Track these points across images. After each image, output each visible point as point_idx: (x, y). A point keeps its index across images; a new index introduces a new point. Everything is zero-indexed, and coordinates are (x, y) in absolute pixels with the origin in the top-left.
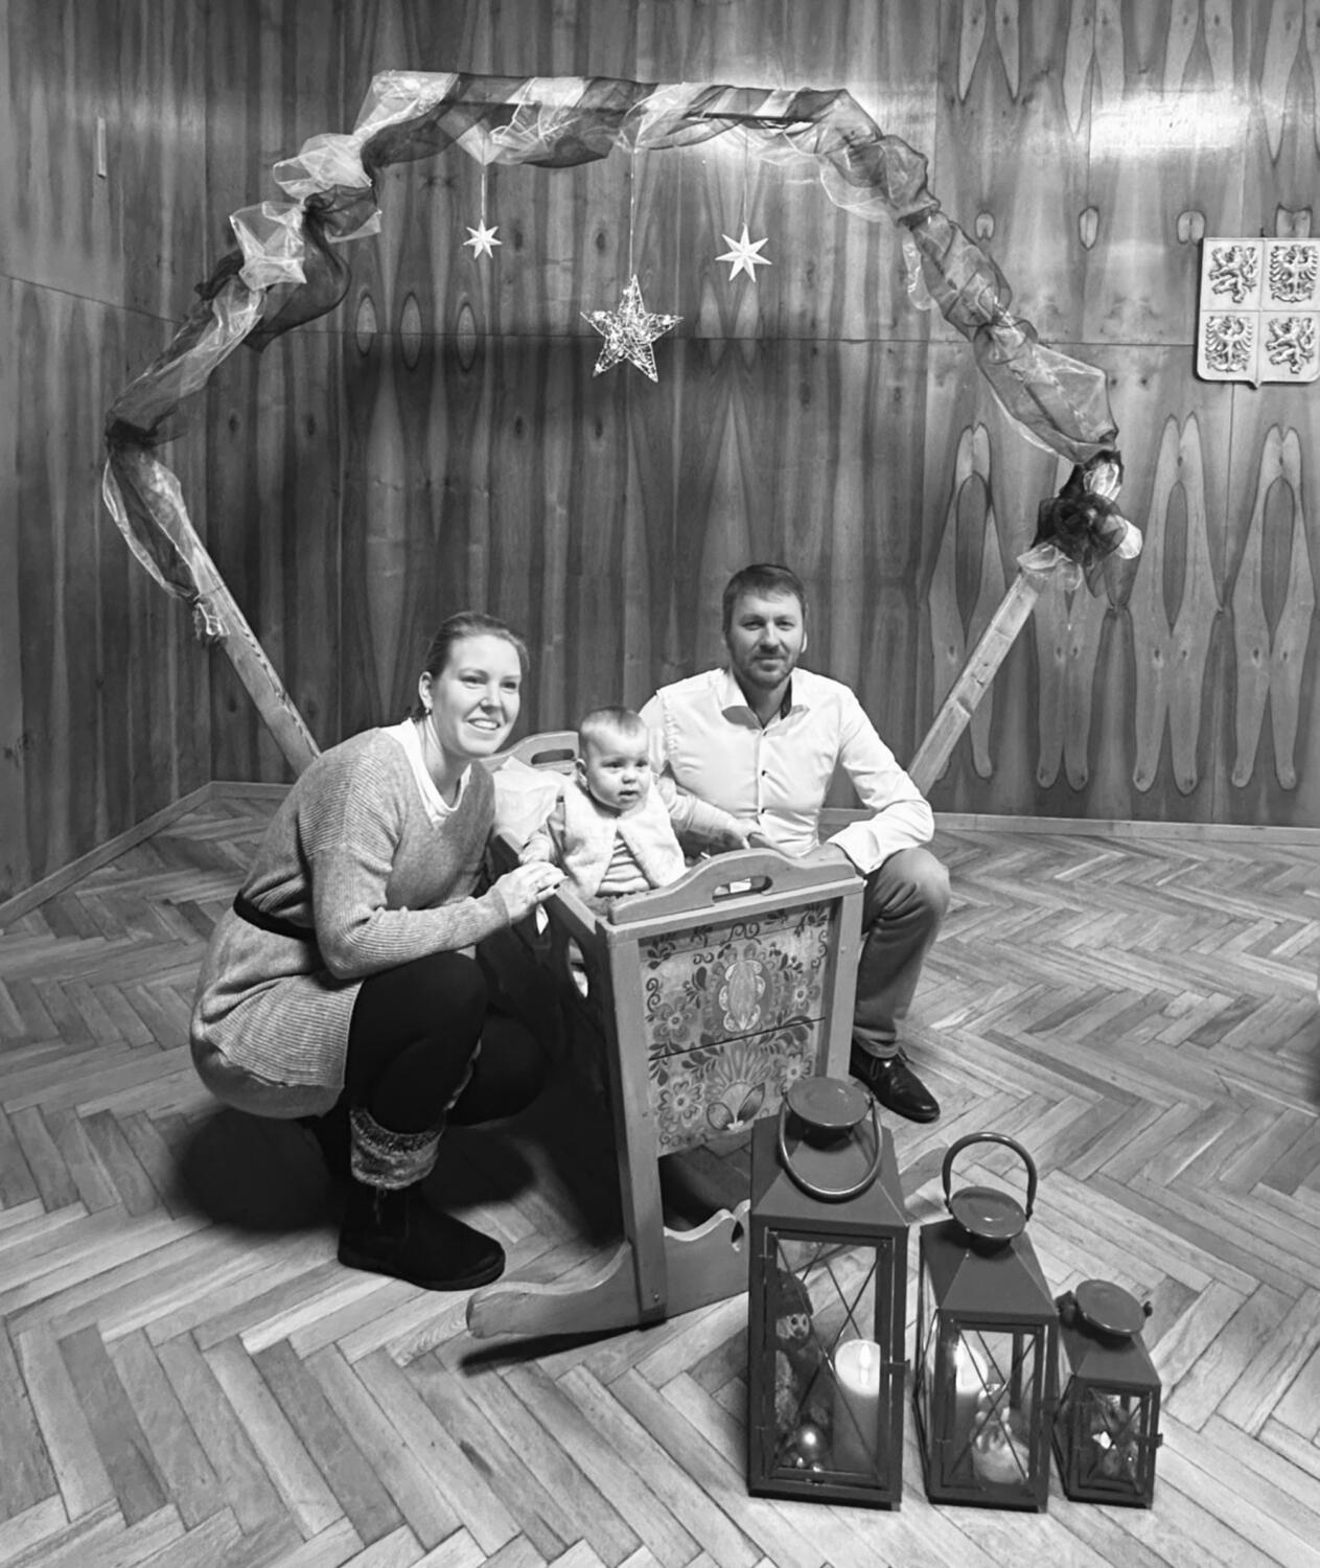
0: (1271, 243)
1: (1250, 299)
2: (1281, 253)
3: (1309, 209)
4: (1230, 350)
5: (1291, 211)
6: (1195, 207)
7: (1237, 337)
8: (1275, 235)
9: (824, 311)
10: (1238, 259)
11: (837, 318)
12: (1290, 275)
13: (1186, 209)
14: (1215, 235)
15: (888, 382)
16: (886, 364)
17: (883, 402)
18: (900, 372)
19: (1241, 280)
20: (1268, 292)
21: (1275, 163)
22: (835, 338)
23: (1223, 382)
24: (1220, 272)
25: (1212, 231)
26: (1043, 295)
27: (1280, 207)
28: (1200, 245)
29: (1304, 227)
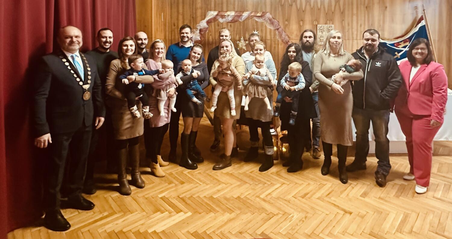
0: (327, 25)
1: (324, 33)
2: (328, 27)
3: (332, 20)
4: (322, 40)
5: (329, 21)
6: (316, 20)
7: (322, 38)
8: (327, 24)
9: (264, 35)
10: (322, 27)
11: (266, 36)
12: (329, 30)
13: (314, 21)
14: (319, 24)
15: (273, 46)
16: (273, 43)
17: (273, 48)
18: (275, 44)
19: (323, 31)
20: (327, 32)
21: (327, 14)
22: (266, 39)
23: (321, 45)
24: (320, 29)
25: (318, 24)
26: (295, 33)
27: (328, 20)
28: (317, 25)
29: (331, 23)
